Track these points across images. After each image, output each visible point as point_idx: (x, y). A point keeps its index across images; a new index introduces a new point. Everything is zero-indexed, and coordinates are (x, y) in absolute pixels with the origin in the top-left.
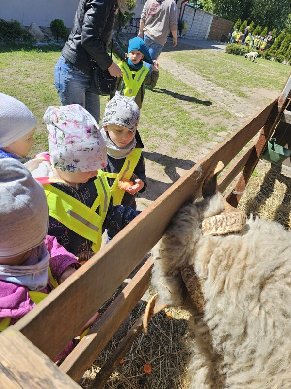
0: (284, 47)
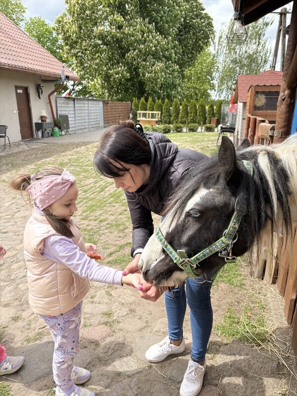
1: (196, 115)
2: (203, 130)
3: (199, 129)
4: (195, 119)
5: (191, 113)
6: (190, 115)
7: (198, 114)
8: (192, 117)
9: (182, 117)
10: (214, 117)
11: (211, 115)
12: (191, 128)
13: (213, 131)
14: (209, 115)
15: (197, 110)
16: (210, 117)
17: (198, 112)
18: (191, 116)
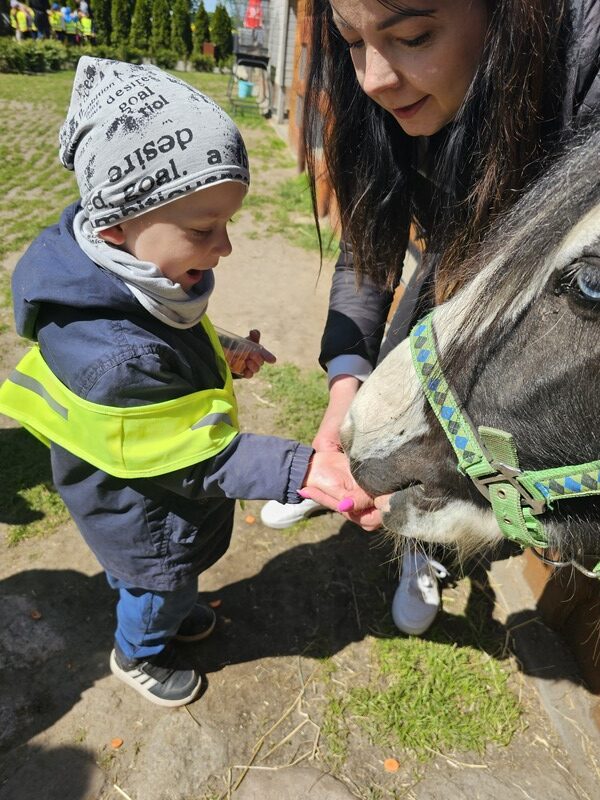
0: (161, 30)
1: (169, 35)
2: (189, 68)
3: (180, 65)
4: (167, 42)
5: (158, 27)
6: (154, 31)
7: (173, 32)
8: (160, 38)
9: (138, 36)
10: (209, 41)
11: (202, 37)
12: (162, 59)
13: (211, 70)
14: (197, 35)
15: (170, 22)
16: (202, 42)
17: (173, 26)
18: (157, 35)
